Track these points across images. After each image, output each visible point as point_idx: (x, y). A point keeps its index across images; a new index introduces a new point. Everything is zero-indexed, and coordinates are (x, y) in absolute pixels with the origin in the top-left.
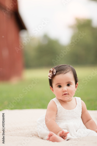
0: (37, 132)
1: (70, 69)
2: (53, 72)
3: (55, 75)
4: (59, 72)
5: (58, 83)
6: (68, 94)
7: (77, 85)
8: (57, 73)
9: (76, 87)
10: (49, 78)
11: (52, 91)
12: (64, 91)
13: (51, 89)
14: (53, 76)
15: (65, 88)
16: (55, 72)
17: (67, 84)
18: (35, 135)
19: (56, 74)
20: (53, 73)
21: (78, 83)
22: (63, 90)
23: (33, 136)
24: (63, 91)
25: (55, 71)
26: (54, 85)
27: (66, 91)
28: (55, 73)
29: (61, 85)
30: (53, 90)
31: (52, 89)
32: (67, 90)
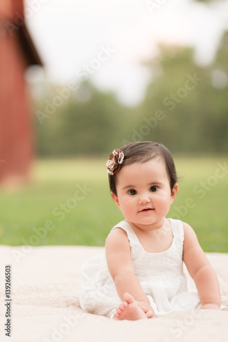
0: (77, 298)
1: (159, 152)
2: (117, 158)
3: (122, 165)
4: (130, 159)
5: (128, 185)
6: (154, 209)
7: (174, 190)
8: (127, 160)
9: (172, 194)
10: (108, 171)
11: (116, 203)
12: (142, 204)
13: (113, 197)
14: (118, 168)
15: (145, 196)
16: (123, 158)
17: (150, 187)
18: (73, 304)
19: (123, 163)
20: (117, 161)
21: (176, 184)
22: (139, 200)
23: (68, 306)
24: (140, 202)
25: (122, 156)
26: (119, 188)
27: (147, 203)
28: (122, 160)
29: (136, 189)
30: (117, 201)
31: (115, 197)
32: (149, 201)
